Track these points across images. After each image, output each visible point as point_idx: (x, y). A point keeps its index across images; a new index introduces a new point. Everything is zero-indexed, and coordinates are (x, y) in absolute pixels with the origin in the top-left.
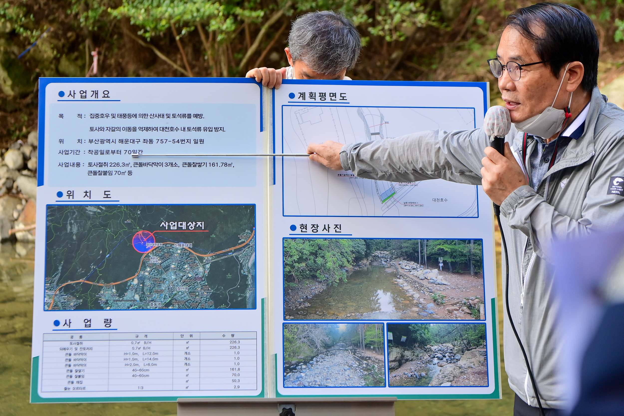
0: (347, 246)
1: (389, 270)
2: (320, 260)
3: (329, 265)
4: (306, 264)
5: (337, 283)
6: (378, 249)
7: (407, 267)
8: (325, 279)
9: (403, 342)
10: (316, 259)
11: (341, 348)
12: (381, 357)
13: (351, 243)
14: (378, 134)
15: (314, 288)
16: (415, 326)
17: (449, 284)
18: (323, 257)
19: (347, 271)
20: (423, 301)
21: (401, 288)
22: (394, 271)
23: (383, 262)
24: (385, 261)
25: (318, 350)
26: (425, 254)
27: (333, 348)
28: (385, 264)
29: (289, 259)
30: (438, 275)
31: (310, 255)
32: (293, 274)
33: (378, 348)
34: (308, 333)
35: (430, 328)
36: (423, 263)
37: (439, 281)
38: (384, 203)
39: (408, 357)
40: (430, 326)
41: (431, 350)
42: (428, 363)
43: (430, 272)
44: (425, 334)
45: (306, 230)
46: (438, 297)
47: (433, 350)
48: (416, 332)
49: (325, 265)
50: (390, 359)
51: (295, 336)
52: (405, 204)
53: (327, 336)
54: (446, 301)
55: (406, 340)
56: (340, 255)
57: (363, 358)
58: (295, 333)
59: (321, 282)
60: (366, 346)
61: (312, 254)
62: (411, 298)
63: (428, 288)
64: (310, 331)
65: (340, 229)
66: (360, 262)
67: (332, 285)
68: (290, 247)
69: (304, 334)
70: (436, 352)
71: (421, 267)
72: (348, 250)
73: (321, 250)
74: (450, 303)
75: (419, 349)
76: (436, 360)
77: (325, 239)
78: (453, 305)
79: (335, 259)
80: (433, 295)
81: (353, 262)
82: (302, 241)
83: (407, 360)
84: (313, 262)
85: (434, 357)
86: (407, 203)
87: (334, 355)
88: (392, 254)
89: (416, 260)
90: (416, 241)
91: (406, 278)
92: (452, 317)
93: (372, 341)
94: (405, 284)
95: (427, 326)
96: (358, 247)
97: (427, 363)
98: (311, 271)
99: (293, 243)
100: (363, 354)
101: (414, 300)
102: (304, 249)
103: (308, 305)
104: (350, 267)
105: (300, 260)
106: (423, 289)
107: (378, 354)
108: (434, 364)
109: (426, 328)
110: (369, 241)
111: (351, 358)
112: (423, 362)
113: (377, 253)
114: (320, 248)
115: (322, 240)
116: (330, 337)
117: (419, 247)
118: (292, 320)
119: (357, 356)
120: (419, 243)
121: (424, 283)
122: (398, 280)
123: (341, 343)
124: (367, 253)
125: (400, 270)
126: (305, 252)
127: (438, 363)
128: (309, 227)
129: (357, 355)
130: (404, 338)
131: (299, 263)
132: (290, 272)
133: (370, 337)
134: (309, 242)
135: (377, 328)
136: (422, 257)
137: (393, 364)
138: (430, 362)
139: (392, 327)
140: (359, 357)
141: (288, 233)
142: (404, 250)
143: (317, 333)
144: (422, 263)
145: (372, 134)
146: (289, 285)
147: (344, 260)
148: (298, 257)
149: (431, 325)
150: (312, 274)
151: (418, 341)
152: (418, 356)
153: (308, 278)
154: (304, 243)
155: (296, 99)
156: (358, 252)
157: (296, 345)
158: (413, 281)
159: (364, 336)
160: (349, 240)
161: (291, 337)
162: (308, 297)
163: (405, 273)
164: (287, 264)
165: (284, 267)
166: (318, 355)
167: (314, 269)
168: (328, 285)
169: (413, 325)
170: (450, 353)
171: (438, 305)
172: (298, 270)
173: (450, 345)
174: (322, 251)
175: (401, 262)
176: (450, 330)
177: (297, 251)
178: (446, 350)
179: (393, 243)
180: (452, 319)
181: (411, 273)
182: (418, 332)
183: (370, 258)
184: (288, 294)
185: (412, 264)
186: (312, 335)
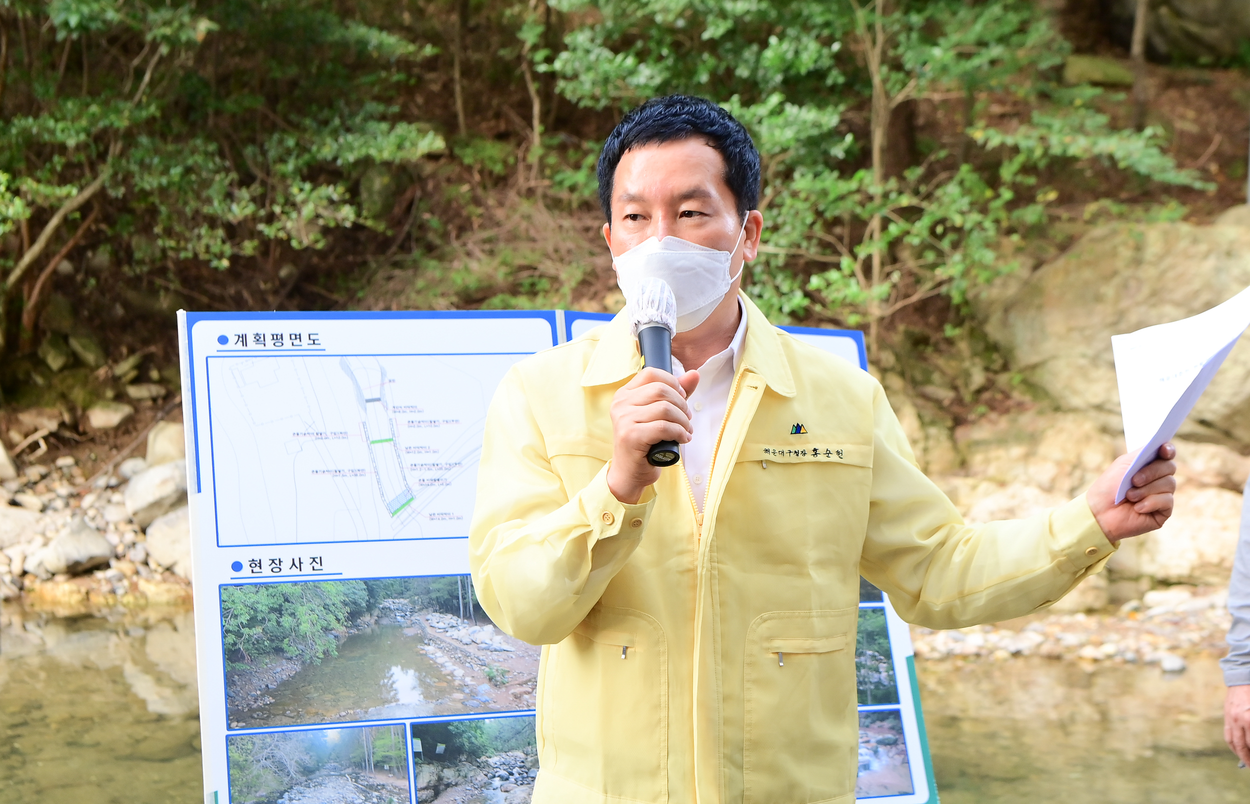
0: (335, 595)
1: (410, 632)
2: (287, 621)
3: (305, 627)
4: (263, 630)
5: (319, 658)
6: (389, 596)
7: (441, 625)
8: (297, 652)
9: (439, 755)
10: (281, 620)
11: (332, 773)
12: (403, 783)
13: (342, 588)
14: (378, 400)
15: (279, 669)
16: (460, 725)
17: (513, 649)
18: (293, 615)
19: (336, 637)
20: (471, 681)
21: (431, 662)
22: (419, 632)
23: (398, 618)
24: (402, 616)
25: (292, 778)
26: (471, 601)
27: (317, 773)
28: (403, 620)
29: (233, 622)
30: (495, 634)
31: (269, 613)
32: (240, 649)
33: (398, 768)
34: (272, 750)
35: (485, 726)
36: (467, 616)
37: (496, 645)
38: (395, 516)
39: (448, 779)
40: (484, 724)
41: (489, 765)
42: (485, 787)
43: (479, 631)
44: (476, 738)
45: (261, 568)
46: (495, 673)
47: (492, 764)
48: (460, 735)
49: (296, 628)
50: (420, 785)
51: (250, 758)
52: (432, 517)
53: (308, 753)
54: (510, 679)
55: (446, 750)
56: (323, 609)
57: (371, 787)
58: (248, 752)
59: (290, 659)
60: (375, 766)
61: (272, 610)
62: (449, 678)
63: (477, 658)
64: (276, 746)
65: (321, 565)
66: (359, 620)
67: (311, 662)
68: (233, 601)
69: (265, 753)
70: (497, 767)
71: (463, 623)
72: (337, 600)
73: (289, 602)
74: (517, 682)
75: (468, 764)
76: (497, 782)
77: (295, 583)
78: (521, 685)
79: (314, 617)
80: (487, 669)
81: (346, 621)
82: (254, 589)
83: (448, 785)
84: (275, 624)
85: (494, 776)
86: (434, 514)
87: (321, 785)
88: (414, 603)
89: (455, 611)
90: (453, 579)
91: (439, 643)
92: (521, 705)
93: (387, 757)
94: (439, 654)
95: (480, 724)
96: (354, 593)
97: (482, 787)
98: (272, 641)
99: (238, 593)
100: (371, 780)
101: (455, 680)
102: (258, 603)
103: (269, 700)
104: (340, 629)
105: (253, 622)
106: (469, 660)
107: (398, 779)
108: (494, 789)
109: (477, 727)
110: (373, 582)
111: (351, 788)
112: (476, 786)
113: (388, 603)
114: (287, 600)
115: (290, 584)
116: (311, 754)
117: (460, 589)
118: (243, 728)
119: (362, 785)
120: (459, 582)
121: (470, 651)
122: (426, 648)
123: (333, 764)
124: (370, 603)
125: (429, 630)
126: (260, 607)
127: (501, 786)
128: (266, 564)
129: (361, 782)
130: (441, 748)
131: (250, 628)
132: (235, 644)
133: (383, 749)
134: (267, 590)
135: (394, 734)
136: (466, 606)
137: (424, 794)
138: (487, 785)
139: (419, 730)
140: (364, 786)
141: (228, 576)
142: (434, 595)
143: (288, 748)
144: (465, 617)
145: (368, 401)
146: (233, 668)
147: (331, 618)
148: (248, 618)
149: (486, 720)
150: (274, 645)
151: (466, 751)
152: (466, 777)
153: (268, 653)
154: (257, 592)
155: (231, 345)
156: (355, 603)
157: (251, 773)
158: (451, 648)
159: (371, 749)
160: (338, 582)
161: (241, 759)
162: (270, 686)
163: (438, 635)
164: (228, 631)
165: (224, 637)
166: (291, 788)
167: (277, 637)
168: (303, 663)
169: (456, 724)
170: (520, 767)
171: (496, 686)
172: (248, 641)
173: (520, 754)
174: (290, 604)
175: (429, 617)
176: (519, 727)
177: (246, 606)
178: (513, 762)
179: (414, 584)
180: (521, 709)
181: (448, 634)
182: (465, 735)
183: (376, 612)
184: (234, 683)
185: (450, 619)
186: (279, 754)
